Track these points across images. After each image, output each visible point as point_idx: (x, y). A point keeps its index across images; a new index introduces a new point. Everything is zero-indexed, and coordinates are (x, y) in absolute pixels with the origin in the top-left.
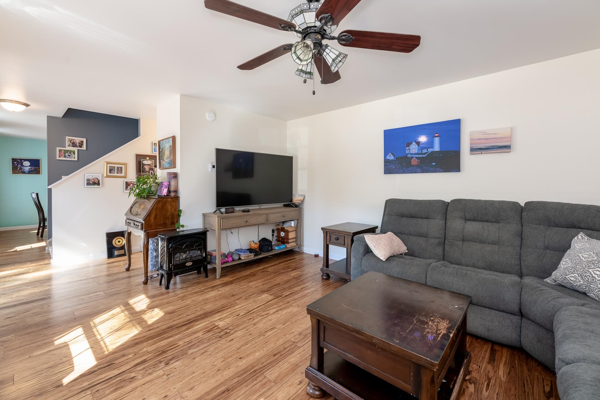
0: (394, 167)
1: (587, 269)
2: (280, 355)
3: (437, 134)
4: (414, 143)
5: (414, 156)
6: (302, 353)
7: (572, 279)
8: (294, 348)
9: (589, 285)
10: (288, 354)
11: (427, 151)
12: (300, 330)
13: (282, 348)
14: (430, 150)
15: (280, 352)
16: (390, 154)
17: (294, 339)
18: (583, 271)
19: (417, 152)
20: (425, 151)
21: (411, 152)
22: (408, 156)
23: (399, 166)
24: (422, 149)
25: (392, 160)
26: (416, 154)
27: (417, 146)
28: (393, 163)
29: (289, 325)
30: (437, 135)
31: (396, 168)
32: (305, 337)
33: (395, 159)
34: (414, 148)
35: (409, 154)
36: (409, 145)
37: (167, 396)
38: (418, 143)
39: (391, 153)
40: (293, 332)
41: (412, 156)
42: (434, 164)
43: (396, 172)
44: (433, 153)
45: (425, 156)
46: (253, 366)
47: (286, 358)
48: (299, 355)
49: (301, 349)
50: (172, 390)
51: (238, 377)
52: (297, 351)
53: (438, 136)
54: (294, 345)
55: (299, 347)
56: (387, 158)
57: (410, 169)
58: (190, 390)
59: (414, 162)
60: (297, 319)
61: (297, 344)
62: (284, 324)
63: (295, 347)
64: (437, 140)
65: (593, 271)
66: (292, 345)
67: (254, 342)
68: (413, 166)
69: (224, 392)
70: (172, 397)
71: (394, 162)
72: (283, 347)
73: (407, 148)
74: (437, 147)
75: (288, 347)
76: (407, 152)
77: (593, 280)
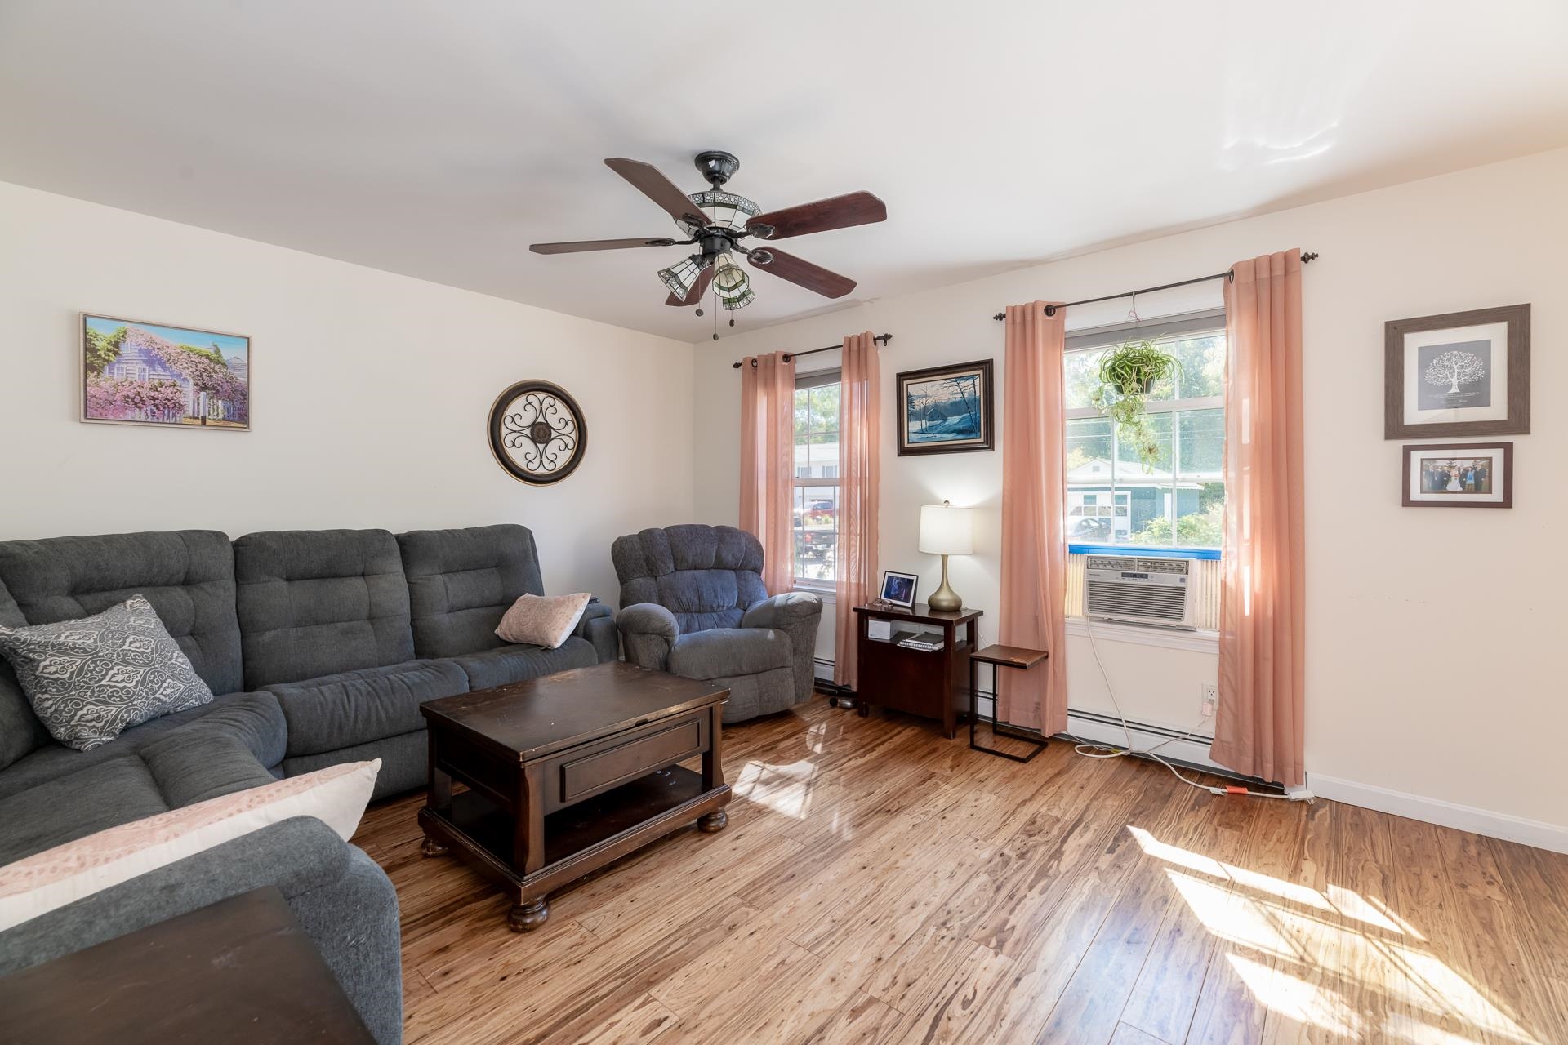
1: (96, 685)
2: (782, 878)
6: (730, 882)
8: (749, 893)
9: (130, 704)
10: (763, 880)
12: (730, 942)
13: (778, 890)
15: (782, 882)
17: (748, 914)
18: (93, 692)
29: (766, 961)
32: (719, 921)
40: (752, 934)
47: (767, 872)
48: (737, 878)
49: (732, 889)
52: (743, 885)
54: (749, 898)
55: (738, 896)
60: (739, 989)
61: (741, 901)
62: (783, 962)
63: (747, 894)
65: (109, 681)
66: (754, 899)
67: (853, 903)
72: (775, 894)
75: (764, 894)
77: (128, 692)
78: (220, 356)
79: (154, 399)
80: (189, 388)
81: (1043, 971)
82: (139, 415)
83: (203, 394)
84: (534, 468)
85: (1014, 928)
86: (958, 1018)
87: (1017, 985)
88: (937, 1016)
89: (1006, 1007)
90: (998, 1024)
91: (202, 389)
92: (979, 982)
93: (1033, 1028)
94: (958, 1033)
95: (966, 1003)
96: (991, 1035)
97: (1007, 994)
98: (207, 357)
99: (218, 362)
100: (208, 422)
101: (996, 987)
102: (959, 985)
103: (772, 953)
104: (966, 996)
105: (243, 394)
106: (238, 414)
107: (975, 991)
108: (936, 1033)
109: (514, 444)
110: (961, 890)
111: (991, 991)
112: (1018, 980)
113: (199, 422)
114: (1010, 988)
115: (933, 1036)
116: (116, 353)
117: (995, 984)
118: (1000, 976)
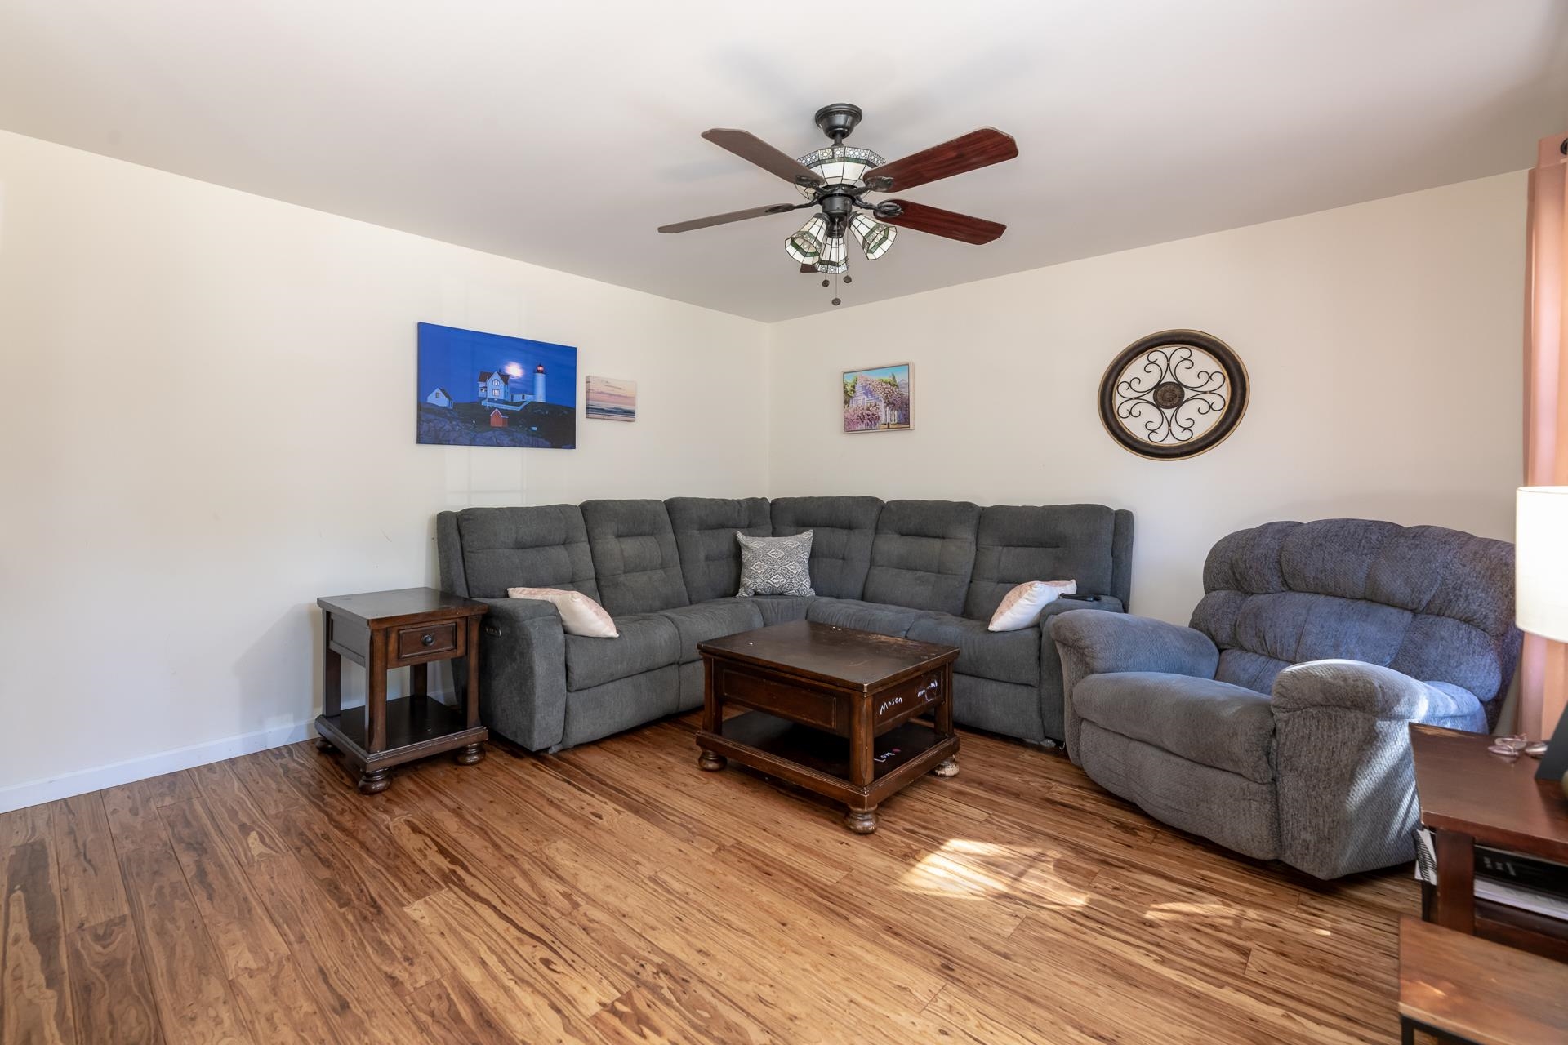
0: (447, 427)
3: (540, 366)
4: (496, 376)
5: (496, 405)
7: (775, 581)
8: (738, 849)
11: (523, 398)
12: (672, 840)
14: (529, 398)
15: (755, 867)
16: (438, 390)
19: (502, 398)
20: (518, 398)
21: (490, 396)
22: (483, 403)
23: (460, 425)
24: (513, 392)
25: (444, 407)
26: (499, 401)
27: (503, 384)
28: (446, 416)
29: (644, 857)
30: (540, 368)
31: (454, 429)
33: (452, 408)
34: (494, 389)
35: (485, 399)
36: (485, 376)
37: (940, 1031)
38: (505, 378)
39: (443, 391)
40: (680, 850)
41: (491, 404)
42: (535, 429)
43: (454, 440)
44: (534, 404)
45: (518, 409)
46: (808, 902)
50: (919, 1027)
51: (847, 919)
53: (542, 372)
56: (429, 401)
57: (487, 434)
58: (910, 991)
59: (496, 420)
62: (640, 865)
64: (540, 379)
66: (729, 852)
68: (493, 429)
69: (896, 934)
70: (941, 1017)
71: (449, 415)
72: (738, 864)
73: (482, 385)
74: (540, 396)
75: (737, 858)
76: (482, 393)
78: (895, 381)
79: (868, 415)
80: (882, 405)
81: (562, 1038)
82: (862, 426)
83: (888, 407)
84: (1160, 438)
85: (644, 1036)
86: (533, 953)
87: (552, 1008)
88: (541, 939)
89: (530, 990)
90: (512, 977)
91: (888, 405)
92: (568, 979)
93: (495, 1003)
94: (518, 950)
95: (547, 962)
96: (505, 970)
97: (544, 995)
98: (890, 383)
99: (894, 385)
100: (891, 426)
101: (556, 990)
102: (571, 963)
103: (652, 858)
104: (555, 964)
105: (906, 404)
106: (905, 421)
107: (558, 973)
108: (525, 935)
109: (1130, 413)
110: (730, 1003)
111: (554, 985)
112: (558, 1011)
113: (886, 426)
114: (550, 1000)
115: (523, 933)
116: (854, 392)
117: (560, 989)
118: (571, 998)
